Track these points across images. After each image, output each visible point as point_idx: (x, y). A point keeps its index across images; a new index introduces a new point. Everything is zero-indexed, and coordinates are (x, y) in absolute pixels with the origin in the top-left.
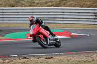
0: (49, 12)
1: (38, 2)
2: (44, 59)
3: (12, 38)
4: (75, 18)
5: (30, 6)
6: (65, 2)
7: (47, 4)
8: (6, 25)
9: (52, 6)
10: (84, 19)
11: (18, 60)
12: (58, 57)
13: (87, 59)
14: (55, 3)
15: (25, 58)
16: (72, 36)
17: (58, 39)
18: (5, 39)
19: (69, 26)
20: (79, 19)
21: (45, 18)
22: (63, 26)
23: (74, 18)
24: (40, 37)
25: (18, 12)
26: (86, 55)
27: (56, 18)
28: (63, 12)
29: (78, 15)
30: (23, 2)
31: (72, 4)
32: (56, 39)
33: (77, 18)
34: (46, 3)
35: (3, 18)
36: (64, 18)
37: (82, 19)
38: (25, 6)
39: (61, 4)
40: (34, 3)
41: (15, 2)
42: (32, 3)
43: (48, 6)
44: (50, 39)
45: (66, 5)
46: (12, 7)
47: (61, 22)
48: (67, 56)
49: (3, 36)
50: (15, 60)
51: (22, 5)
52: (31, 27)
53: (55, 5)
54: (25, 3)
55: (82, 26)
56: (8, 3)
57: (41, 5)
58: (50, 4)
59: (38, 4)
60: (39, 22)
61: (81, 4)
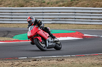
0: (60, 12)
1: (49, 1)
2: (55, 61)
3: (22, 40)
4: (88, 19)
5: (40, 6)
6: (77, 2)
7: (59, 4)
8: (15, 26)
9: (63, 5)
10: (97, 19)
11: (28, 63)
12: (69, 60)
13: (100, 62)
14: (66, 3)
15: (35, 60)
16: (84, 37)
17: (58, 41)
18: (14, 41)
19: (81, 27)
20: (92, 19)
21: (56, 18)
22: (75, 27)
23: (86, 19)
24: (38, 40)
25: (27, 13)
26: (99, 57)
27: (68, 18)
28: (75, 13)
29: (90, 16)
30: (33, 2)
31: (84, 3)
32: (56, 41)
33: (90, 19)
34: (57, 3)
35: (12, 18)
36: (75, 19)
37: (95, 19)
38: (35, 6)
39: (73, 4)
40: (44, 2)
41: (25, 2)
42: (42, 3)
43: (59, 6)
44: (49, 42)
45: (78, 5)
46: (22, 7)
47: (73, 23)
48: (79, 59)
49: (12, 37)
50: (24, 63)
51: (32, 5)
52: (29, 28)
53: (66, 5)
54: (35, 3)
55: (95, 27)
56: (17, 3)
57: (52, 5)
58: (61, 4)
59: (48, 4)
60: (38, 23)
61: (94, 4)
